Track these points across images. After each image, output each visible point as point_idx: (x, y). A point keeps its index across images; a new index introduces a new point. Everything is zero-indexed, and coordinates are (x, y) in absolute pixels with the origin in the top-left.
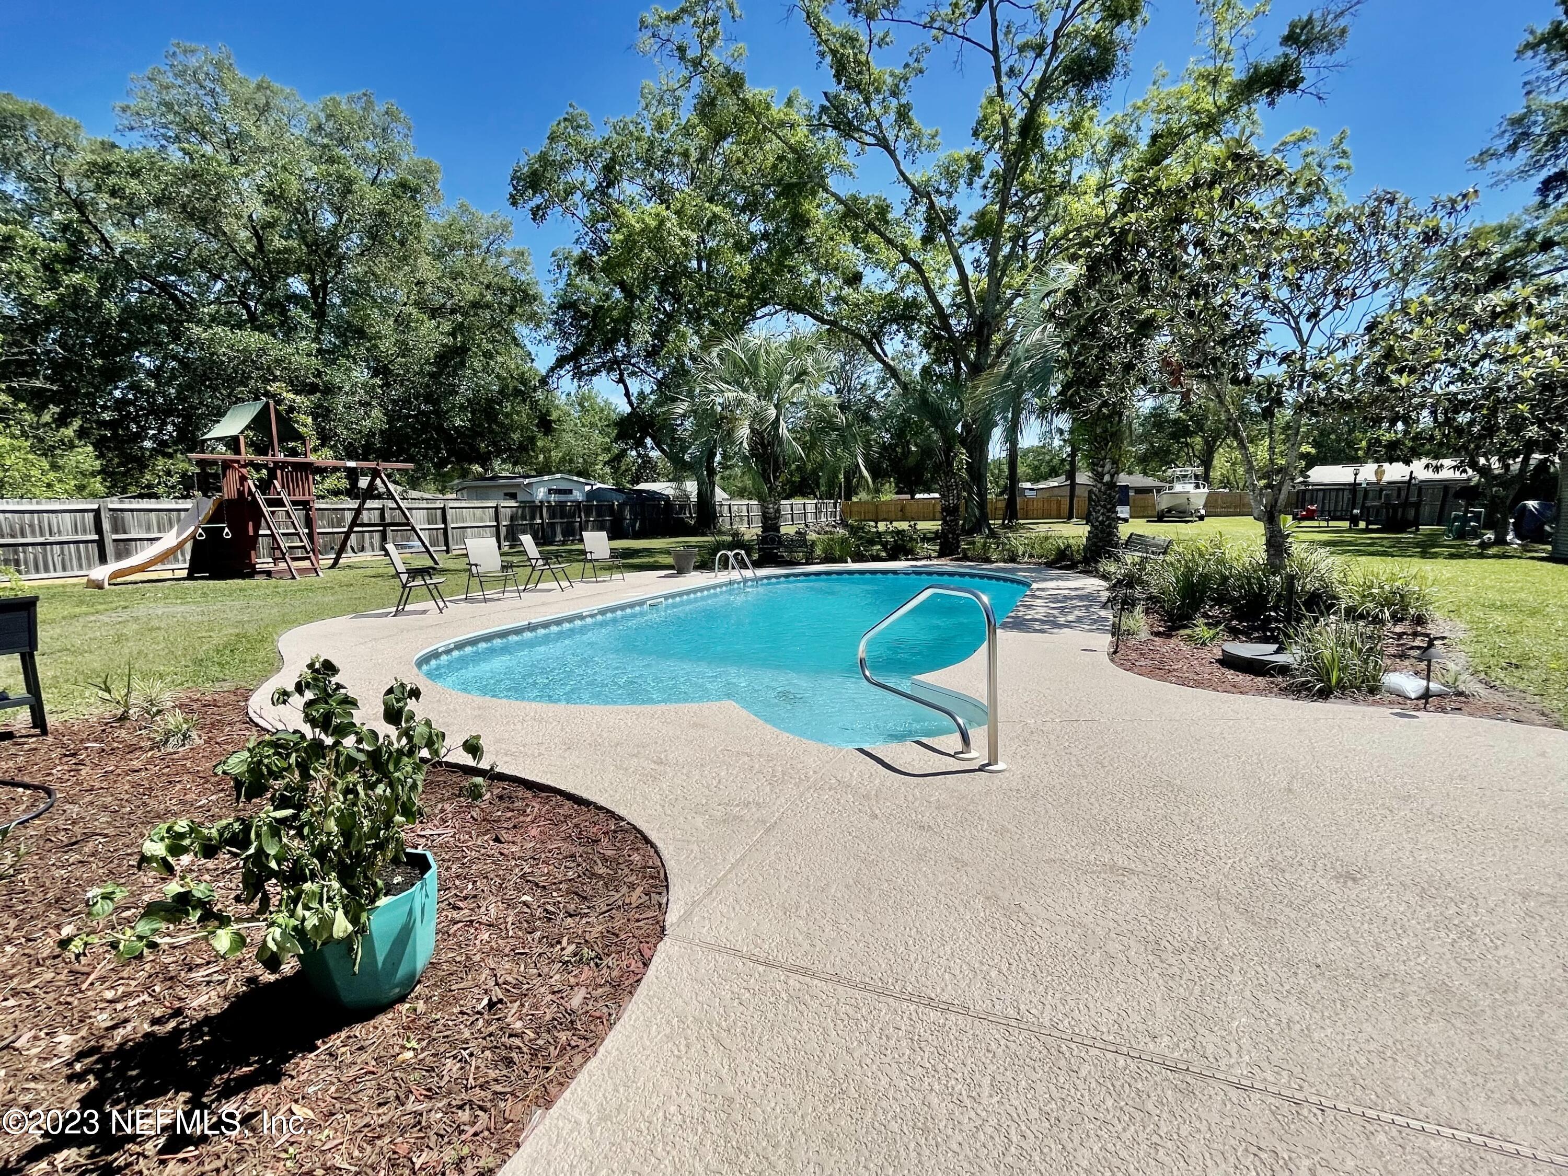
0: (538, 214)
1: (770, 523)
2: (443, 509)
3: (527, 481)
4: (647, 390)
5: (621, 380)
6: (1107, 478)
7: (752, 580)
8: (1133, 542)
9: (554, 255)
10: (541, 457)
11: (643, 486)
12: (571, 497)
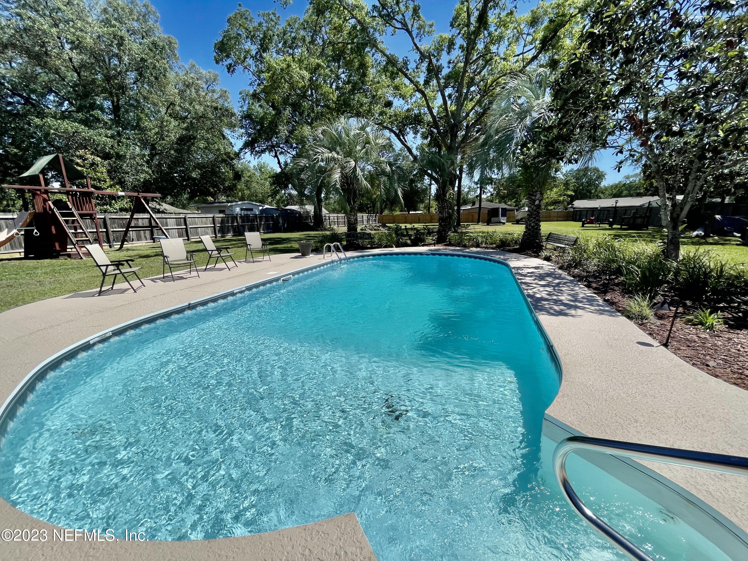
0: (230, 69)
1: (352, 226)
2: (185, 219)
3: (229, 204)
4: (289, 161)
5: (276, 156)
6: (537, 202)
7: (344, 259)
8: (550, 237)
9: (240, 93)
10: (240, 194)
11: (289, 207)
12: (253, 213)
